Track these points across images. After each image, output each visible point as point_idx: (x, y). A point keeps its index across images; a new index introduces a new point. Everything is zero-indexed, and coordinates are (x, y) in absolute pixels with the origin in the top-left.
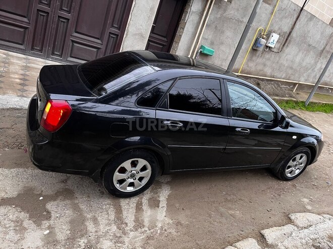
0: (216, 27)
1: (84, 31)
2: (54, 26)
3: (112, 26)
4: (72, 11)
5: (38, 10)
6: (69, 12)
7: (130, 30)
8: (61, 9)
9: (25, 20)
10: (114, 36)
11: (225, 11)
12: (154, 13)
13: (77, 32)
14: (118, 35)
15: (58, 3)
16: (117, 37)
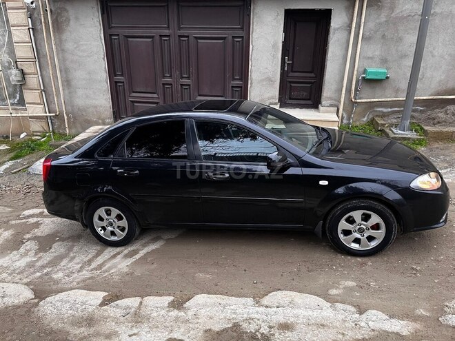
0: (383, 37)
1: (206, 91)
2: (179, 95)
3: (234, 79)
4: (191, 75)
5: (163, 84)
6: (188, 78)
7: (254, 78)
8: (182, 78)
9: (155, 96)
10: (238, 89)
11: (392, 9)
12: (278, 49)
13: (200, 95)
14: (241, 87)
15: (177, 73)
16: (241, 90)
